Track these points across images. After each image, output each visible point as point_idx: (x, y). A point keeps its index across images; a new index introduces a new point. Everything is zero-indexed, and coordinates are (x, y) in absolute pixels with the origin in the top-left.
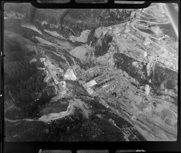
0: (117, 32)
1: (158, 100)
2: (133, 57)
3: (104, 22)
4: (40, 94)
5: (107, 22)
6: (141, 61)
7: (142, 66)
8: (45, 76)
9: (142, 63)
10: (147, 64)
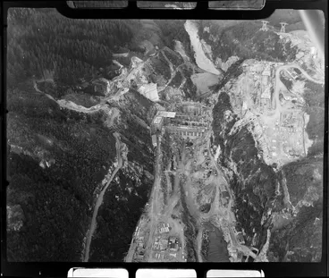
0: (254, 70)
1: (219, 172)
2: (233, 104)
3: (263, 54)
4: (87, 83)
5: (267, 56)
6: (236, 113)
7: (232, 118)
8: (118, 75)
9: (236, 116)
10: (239, 119)
